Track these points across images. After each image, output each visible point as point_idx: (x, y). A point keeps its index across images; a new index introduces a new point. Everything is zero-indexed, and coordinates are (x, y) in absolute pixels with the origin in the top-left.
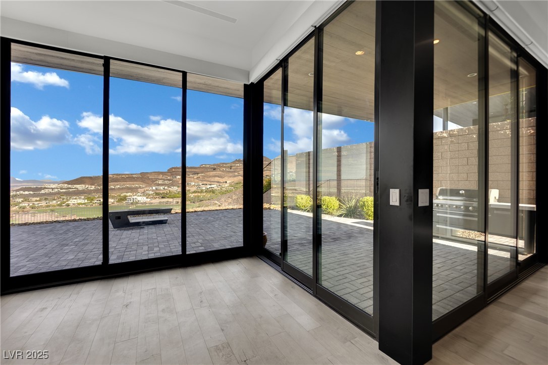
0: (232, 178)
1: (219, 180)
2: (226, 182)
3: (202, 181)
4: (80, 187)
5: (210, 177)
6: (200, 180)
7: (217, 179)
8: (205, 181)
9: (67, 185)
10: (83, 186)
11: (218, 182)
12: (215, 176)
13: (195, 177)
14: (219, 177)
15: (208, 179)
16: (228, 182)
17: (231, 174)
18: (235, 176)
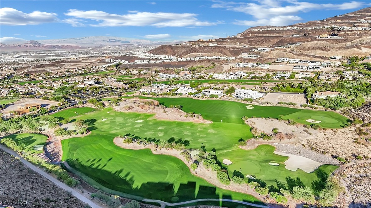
0: (342, 51)
1: (322, 55)
2: (335, 58)
3: (298, 55)
4: (165, 58)
5: (309, 49)
6: (296, 54)
7: (319, 53)
8: (302, 55)
9: (152, 55)
10: (167, 56)
11: (323, 58)
12: (316, 48)
13: (288, 50)
14: (322, 50)
15: (306, 53)
16: (338, 58)
17: (340, 45)
18: (347, 48)
